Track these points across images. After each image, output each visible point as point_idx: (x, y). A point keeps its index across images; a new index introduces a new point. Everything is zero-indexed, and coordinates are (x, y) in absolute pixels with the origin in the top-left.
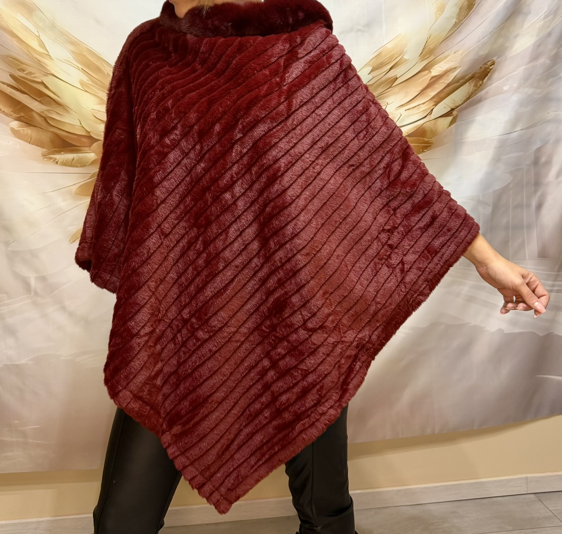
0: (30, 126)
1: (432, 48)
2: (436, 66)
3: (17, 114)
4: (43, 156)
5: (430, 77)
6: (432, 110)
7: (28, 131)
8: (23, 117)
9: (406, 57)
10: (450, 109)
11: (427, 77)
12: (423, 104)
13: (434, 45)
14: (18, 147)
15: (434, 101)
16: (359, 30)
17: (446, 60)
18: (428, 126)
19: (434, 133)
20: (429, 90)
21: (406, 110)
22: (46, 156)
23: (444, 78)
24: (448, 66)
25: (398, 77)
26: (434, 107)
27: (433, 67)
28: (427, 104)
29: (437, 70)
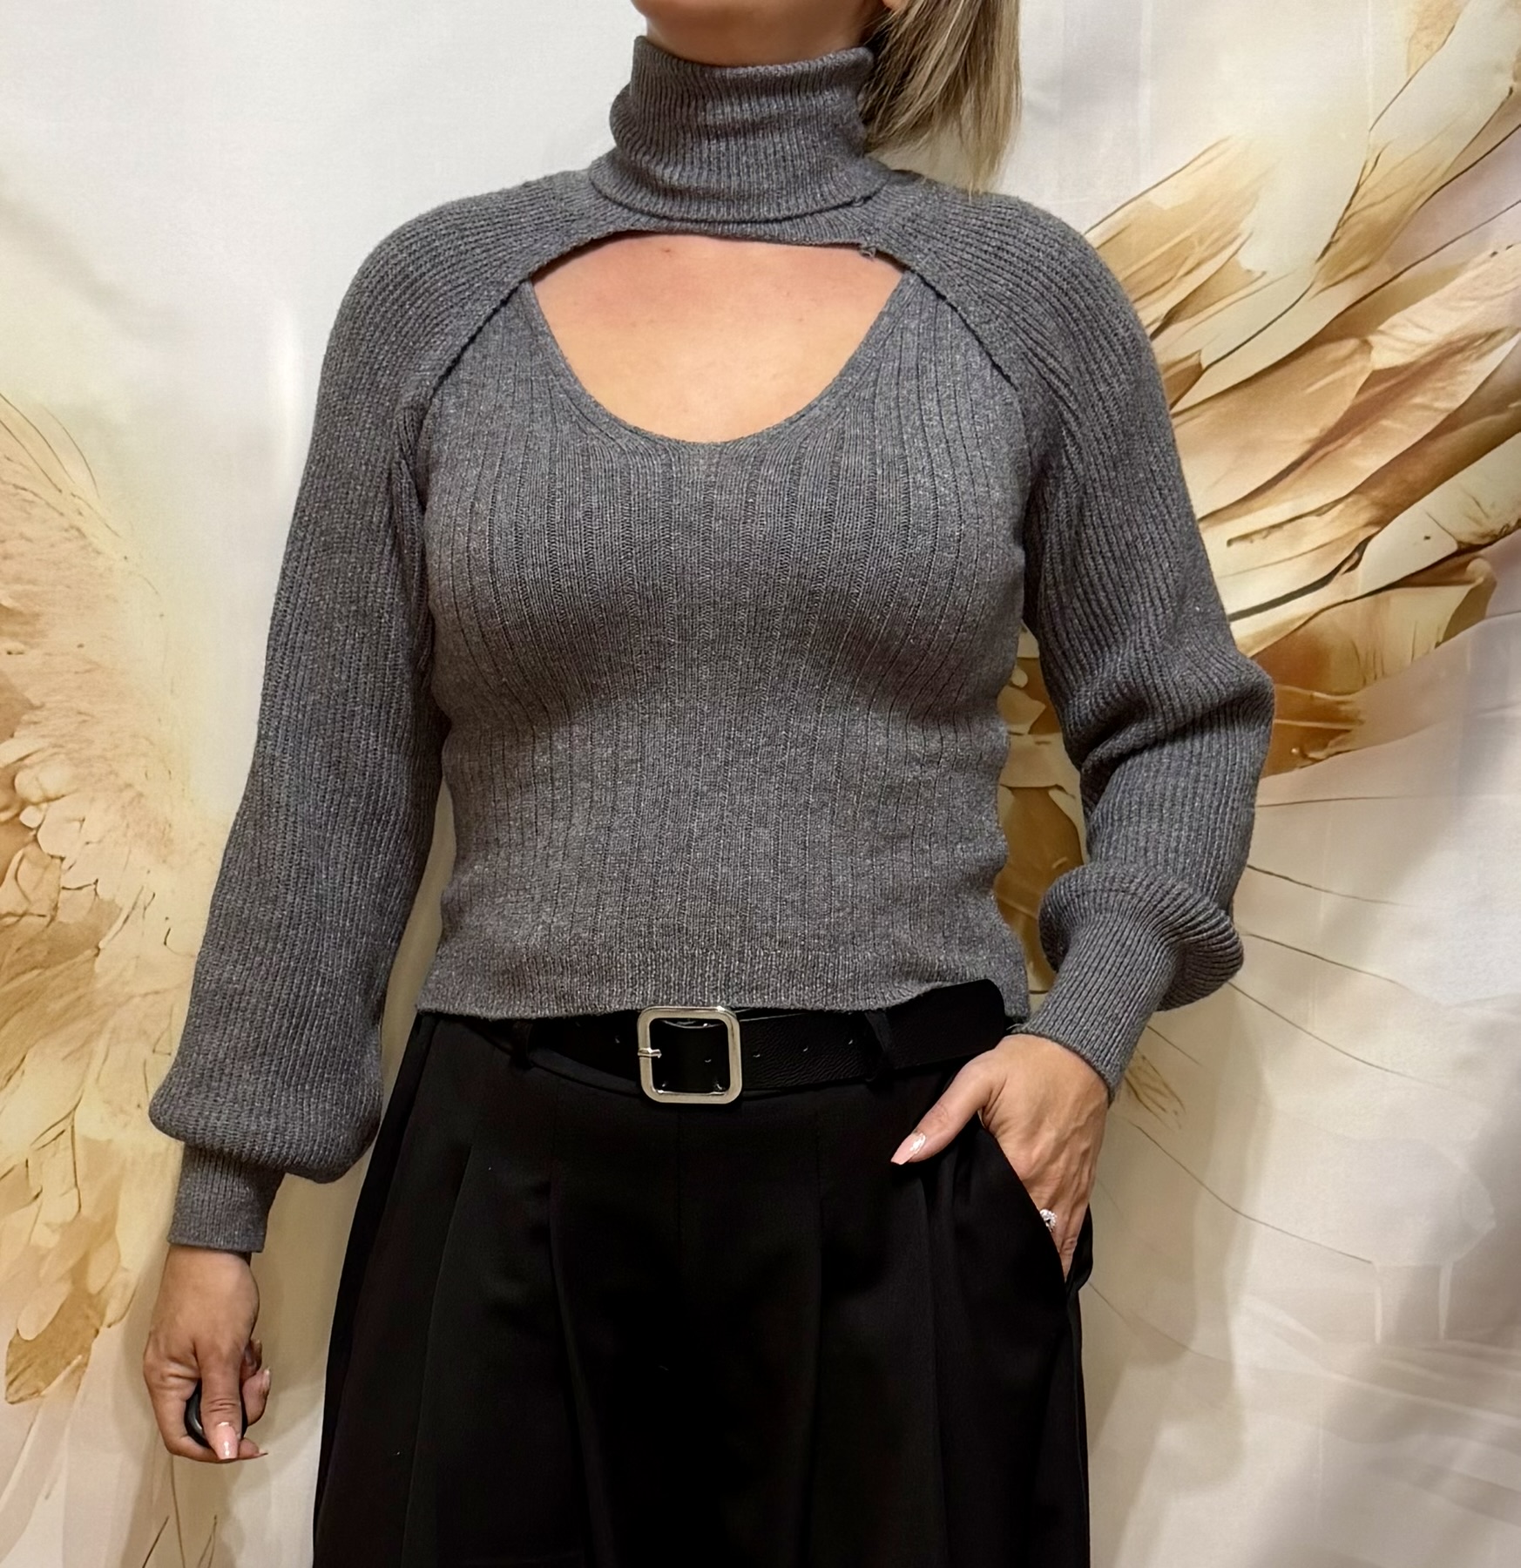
2: (1396, 321)
5: (1363, 370)
6: (1361, 548)
10: (1454, 547)
11: (1349, 370)
12: (1319, 512)
13: (1394, 205)
15: (1374, 503)
18: (1341, 626)
19: (1364, 665)
20: (1357, 440)
21: (1230, 543)
23: (1429, 385)
24: (1459, 324)
25: (1204, 366)
26: (1376, 529)
27: (1380, 323)
28: (1341, 511)
29: (1398, 339)
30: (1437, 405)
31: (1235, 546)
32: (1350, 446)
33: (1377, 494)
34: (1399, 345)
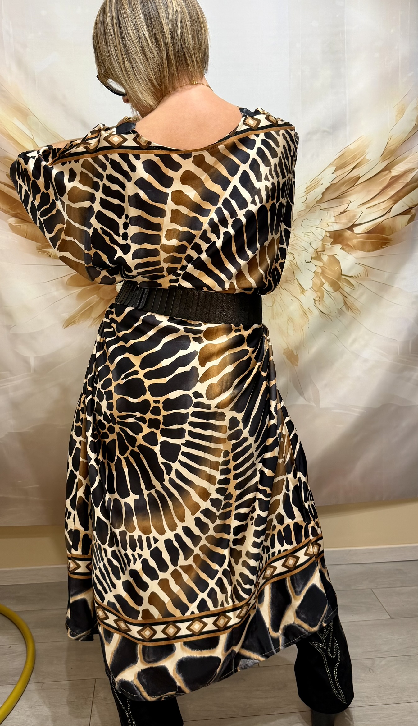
0: (25, 223)
1: (393, 148)
2: (396, 167)
3: (14, 211)
4: (37, 250)
5: (390, 176)
6: (391, 208)
7: (24, 227)
8: (19, 213)
9: (367, 157)
10: (408, 208)
11: (387, 176)
12: (383, 202)
13: (395, 146)
14: (16, 241)
15: (394, 200)
16: (325, 131)
17: (405, 161)
18: (388, 223)
19: (392, 230)
20: (389, 189)
21: (366, 208)
22: (40, 249)
23: (403, 178)
24: (407, 167)
25: (360, 177)
26: (393, 205)
27: (393, 167)
28: (387, 203)
29: (396, 170)
30: (405, 182)
31: (367, 209)
32: (388, 190)
33: (394, 198)
34: (396, 172)
